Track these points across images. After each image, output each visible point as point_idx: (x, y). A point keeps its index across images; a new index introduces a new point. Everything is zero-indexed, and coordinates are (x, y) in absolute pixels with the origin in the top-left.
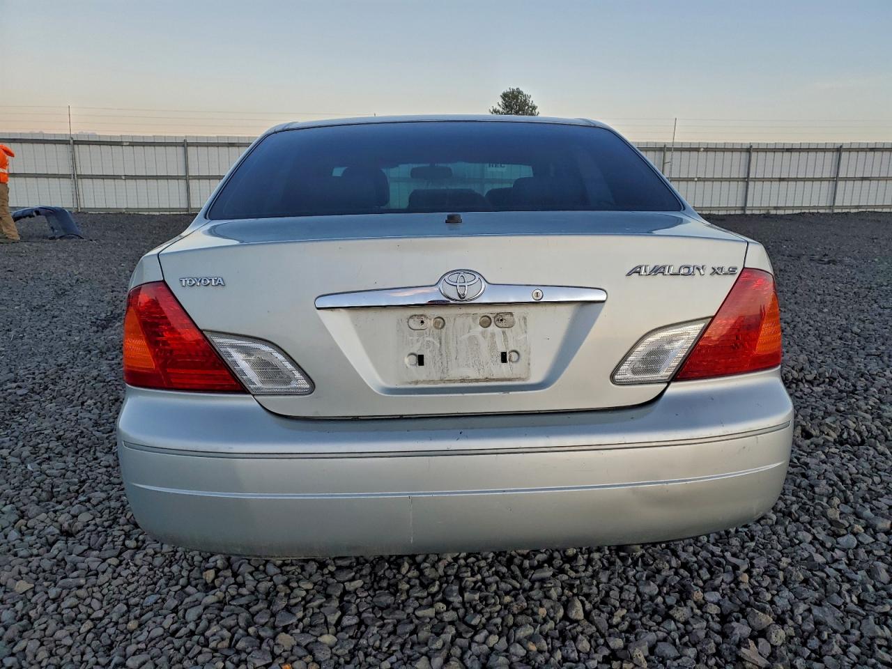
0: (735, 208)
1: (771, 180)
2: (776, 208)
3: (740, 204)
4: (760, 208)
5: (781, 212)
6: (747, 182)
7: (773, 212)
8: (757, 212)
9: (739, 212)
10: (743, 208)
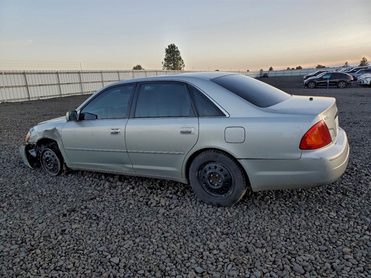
0: (25, 98)
1: (36, 86)
2: (41, 97)
3: (27, 96)
4: (35, 97)
5: (43, 98)
6: (27, 87)
7: (41, 99)
8: (34, 99)
9: (27, 100)
10: (29, 98)
